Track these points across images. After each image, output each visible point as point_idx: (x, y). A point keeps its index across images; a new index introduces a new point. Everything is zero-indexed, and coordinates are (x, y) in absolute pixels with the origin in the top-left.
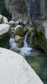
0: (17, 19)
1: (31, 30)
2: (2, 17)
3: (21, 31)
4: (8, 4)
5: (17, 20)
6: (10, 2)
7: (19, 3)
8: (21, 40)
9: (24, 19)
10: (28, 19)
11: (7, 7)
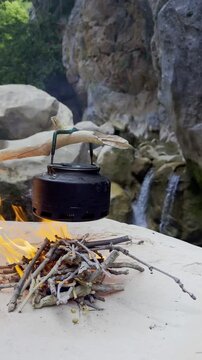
0: (105, 115)
1: (169, 165)
2: (54, 105)
3: (124, 164)
4: (75, 56)
5: (107, 119)
6: (85, 48)
7: (122, 50)
8: (124, 201)
9: (136, 118)
10: (154, 118)
11: (68, 67)
